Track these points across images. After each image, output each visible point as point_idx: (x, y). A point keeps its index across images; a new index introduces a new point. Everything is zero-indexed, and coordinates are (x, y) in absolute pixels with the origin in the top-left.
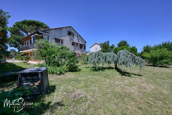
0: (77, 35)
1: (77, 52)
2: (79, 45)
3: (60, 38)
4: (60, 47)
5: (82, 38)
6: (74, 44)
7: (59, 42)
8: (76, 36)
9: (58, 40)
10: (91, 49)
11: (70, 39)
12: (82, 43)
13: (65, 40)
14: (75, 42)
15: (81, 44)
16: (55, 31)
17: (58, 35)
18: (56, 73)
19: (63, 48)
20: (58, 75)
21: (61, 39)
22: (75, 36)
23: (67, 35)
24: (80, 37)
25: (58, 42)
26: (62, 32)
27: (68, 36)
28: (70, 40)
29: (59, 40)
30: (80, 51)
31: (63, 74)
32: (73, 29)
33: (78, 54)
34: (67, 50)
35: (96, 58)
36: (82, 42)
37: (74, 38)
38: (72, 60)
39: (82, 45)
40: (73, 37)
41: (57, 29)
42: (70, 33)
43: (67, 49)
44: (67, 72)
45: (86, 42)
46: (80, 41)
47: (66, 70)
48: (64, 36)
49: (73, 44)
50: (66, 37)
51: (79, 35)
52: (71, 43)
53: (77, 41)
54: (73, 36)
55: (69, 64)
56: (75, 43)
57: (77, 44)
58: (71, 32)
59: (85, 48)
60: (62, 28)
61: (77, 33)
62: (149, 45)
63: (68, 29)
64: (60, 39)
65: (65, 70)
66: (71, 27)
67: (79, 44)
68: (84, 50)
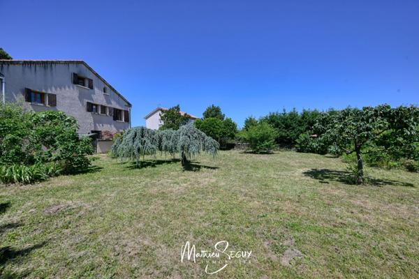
0: (103, 86)
1: (102, 128)
2: (110, 112)
3: (46, 90)
4: (43, 116)
5: (119, 95)
6: (94, 107)
7: (42, 101)
8: (99, 88)
9: (39, 96)
10: (148, 121)
11: (80, 94)
12: (118, 107)
13: (64, 98)
14: (97, 103)
15: (114, 109)
16: (23, 70)
17: (36, 81)
18: (20, 180)
19: (55, 117)
20: (26, 183)
21: (49, 92)
22: (96, 89)
23: (71, 85)
24: (112, 93)
25: (39, 100)
26: (52, 74)
27: (75, 86)
28: (81, 97)
29: (42, 95)
30: (113, 126)
31: (42, 180)
32: (90, 69)
33: (107, 133)
34: (67, 123)
35: (137, 141)
36: (118, 103)
37: (94, 94)
38: (72, 147)
39: (120, 111)
40: (91, 90)
41: (31, 63)
42: (78, 80)
43: (69, 121)
44: (57, 175)
45: (129, 105)
46: (113, 102)
47: (53, 171)
48: (61, 86)
49: (91, 107)
50: (67, 89)
51: (110, 87)
52: (85, 104)
53: (105, 101)
54: (91, 87)
55: (62, 157)
56: (97, 105)
57: (104, 108)
58: (82, 75)
59: (127, 120)
60: (52, 62)
61: (104, 81)
62: (253, 117)
63: (73, 69)
64: (44, 91)
65: (50, 171)
66: (82, 62)
67: (109, 108)
68: (127, 123)
